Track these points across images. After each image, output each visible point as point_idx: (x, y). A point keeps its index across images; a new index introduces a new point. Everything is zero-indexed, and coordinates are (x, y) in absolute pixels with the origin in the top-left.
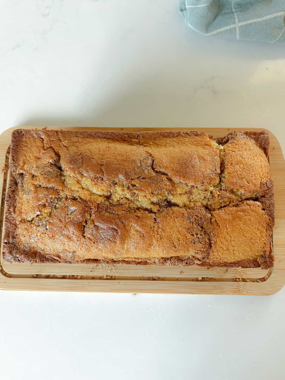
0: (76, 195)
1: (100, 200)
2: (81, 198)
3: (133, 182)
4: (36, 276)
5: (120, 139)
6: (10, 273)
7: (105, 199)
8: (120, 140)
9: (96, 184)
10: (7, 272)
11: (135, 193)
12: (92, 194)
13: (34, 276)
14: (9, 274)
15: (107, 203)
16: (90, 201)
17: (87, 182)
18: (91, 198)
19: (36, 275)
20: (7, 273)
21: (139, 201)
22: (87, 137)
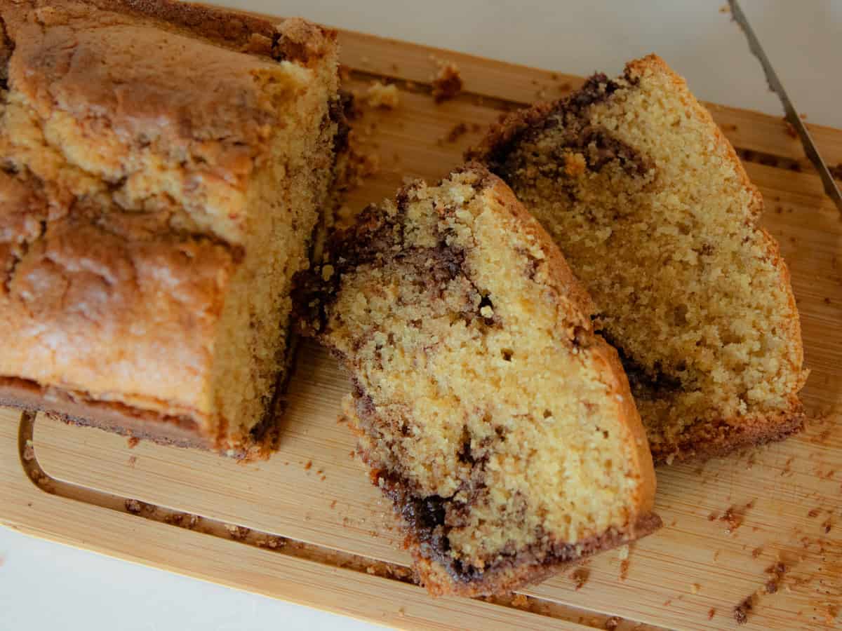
0: (18, 160)
1: (86, 187)
2: (28, 172)
3: (200, 151)
4: (138, 507)
5: (217, 33)
6: (53, 477)
7: (103, 187)
8: (215, 36)
9: (85, 136)
10: (48, 474)
11: (197, 185)
12: (65, 164)
13: (132, 508)
14: (50, 479)
15: (104, 201)
16: (53, 184)
17: (60, 127)
18: (57, 176)
19: (139, 502)
20: (44, 476)
21: (205, 213)
22: (115, 10)
